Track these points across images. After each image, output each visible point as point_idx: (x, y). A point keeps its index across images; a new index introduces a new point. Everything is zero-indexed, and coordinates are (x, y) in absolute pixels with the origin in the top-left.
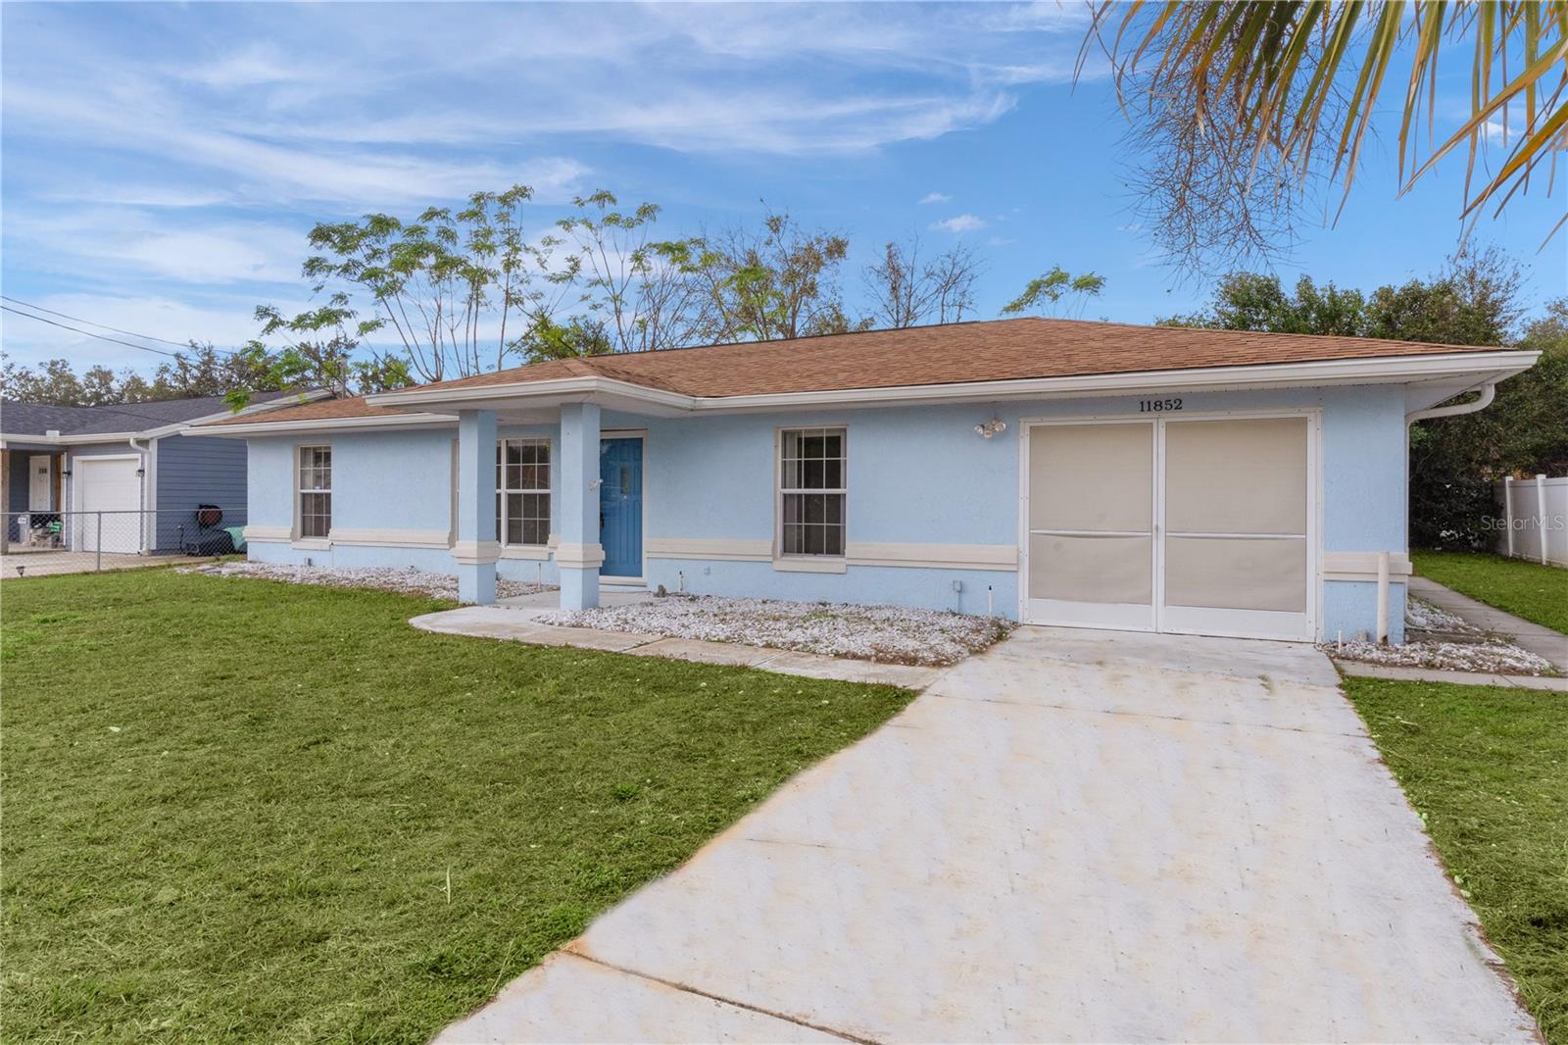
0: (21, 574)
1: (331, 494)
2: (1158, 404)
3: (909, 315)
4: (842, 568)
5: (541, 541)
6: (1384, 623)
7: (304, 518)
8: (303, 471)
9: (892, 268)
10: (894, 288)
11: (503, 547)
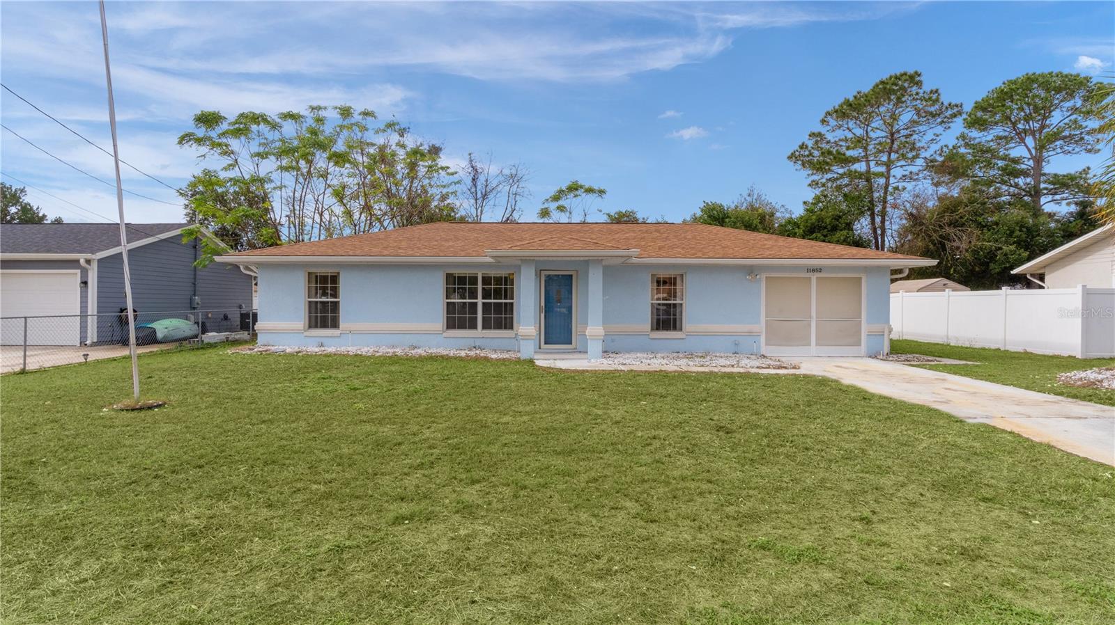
0: (86, 359)
1: (339, 302)
2: (813, 270)
3: (485, 197)
4: (684, 336)
5: (506, 328)
6: (886, 349)
7: (310, 317)
8: (309, 287)
9: (473, 167)
10: (474, 180)
11: (479, 331)
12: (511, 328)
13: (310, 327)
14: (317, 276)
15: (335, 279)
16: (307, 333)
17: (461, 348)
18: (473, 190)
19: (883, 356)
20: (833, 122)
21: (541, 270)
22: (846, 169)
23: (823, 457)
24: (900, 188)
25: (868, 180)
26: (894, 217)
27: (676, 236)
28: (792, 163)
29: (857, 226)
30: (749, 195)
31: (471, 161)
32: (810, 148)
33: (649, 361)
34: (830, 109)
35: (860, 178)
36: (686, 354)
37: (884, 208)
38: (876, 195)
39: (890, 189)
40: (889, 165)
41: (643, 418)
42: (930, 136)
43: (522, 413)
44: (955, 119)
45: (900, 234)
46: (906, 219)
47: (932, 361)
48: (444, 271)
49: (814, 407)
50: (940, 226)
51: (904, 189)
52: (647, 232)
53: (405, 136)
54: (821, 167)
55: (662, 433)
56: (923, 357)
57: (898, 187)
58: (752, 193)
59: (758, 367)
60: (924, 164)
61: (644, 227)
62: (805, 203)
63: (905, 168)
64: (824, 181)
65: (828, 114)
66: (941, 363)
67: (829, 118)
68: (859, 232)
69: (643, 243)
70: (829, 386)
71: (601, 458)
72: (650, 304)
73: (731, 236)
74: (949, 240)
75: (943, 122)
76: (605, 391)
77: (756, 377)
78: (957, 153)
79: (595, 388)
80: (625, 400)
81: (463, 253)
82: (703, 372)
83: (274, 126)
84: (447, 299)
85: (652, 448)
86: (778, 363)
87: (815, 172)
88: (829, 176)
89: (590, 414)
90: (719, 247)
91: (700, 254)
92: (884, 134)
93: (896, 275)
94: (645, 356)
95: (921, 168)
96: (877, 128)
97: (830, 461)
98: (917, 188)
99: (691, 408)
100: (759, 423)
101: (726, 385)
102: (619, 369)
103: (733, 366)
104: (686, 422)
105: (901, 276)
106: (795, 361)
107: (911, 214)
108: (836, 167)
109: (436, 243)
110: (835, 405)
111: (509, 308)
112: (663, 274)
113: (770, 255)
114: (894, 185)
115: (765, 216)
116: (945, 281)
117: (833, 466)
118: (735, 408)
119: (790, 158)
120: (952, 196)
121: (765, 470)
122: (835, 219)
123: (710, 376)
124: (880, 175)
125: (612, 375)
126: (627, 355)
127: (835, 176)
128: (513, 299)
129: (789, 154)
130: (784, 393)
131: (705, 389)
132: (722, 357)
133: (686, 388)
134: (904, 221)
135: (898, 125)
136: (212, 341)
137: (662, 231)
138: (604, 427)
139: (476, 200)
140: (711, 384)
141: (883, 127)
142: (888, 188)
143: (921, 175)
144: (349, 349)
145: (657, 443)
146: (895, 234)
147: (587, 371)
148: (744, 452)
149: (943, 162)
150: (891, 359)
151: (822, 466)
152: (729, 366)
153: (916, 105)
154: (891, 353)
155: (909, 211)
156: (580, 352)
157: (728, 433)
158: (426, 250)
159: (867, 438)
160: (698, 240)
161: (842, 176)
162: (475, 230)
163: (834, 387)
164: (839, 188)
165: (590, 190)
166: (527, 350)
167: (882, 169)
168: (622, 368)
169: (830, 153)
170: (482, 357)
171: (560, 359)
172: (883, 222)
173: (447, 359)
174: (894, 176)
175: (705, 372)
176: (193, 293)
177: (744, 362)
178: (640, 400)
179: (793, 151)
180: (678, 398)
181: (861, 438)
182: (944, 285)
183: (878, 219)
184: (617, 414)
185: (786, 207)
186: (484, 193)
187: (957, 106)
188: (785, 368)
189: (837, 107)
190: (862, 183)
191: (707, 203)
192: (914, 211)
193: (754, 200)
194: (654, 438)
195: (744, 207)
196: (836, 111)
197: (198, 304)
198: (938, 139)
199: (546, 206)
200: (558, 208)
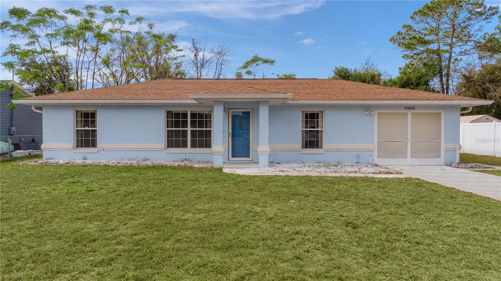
1: (96, 130)
2: (409, 108)
3: (202, 65)
4: (323, 152)
5: (206, 147)
6: (458, 160)
7: (77, 140)
8: (77, 120)
9: (195, 48)
10: (195, 55)
11: (189, 149)
12: (210, 147)
13: (78, 146)
14: (82, 113)
15: (93, 115)
16: (75, 151)
17: (176, 160)
18: (195, 62)
19: (456, 164)
20: (418, 18)
21: (229, 109)
22: (425, 48)
23: (432, 252)
24: (459, 59)
25: (439, 55)
26: (454, 77)
27: (318, 87)
28: (392, 44)
29: (431, 83)
30: (366, 64)
31: (194, 44)
32: (403, 34)
33: (300, 169)
34: (417, 10)
35: (434, 53)
36: (325, 163)
37: (448, 71)
38: (443, 64)
39: (452, 60)
40: (451, 46)
41: (290, 215)
42: (477, 27)
43: (201, 211)
44: (493, 17)
45: (457, 88)
46: (462, 78)
47: (488, 168)
48: (165, 110)
49: (417, 205)
50: (483, 83)
51: (461, 60)
52: (299, 84)
53: (153, 28)
54: (410, 47)
55: (303, 228)
56: (482, 165)
57: (457, 59)
58: (368, 63)
59: (373, 173)
60: (474, 45)
61: (298, 82)
62: (400, 69)
63: (461, 47)
64: (412, 54)
65: (415, 13)
66: (496, 169)
67: (415, 16)
68: (433, 86)
69: (297, 91)
70: (424, 187)
71: (252, 254)
72: (301, 132)
73: (354, 86)
74: (488, 91)
75: (486, 18)
76: (267, 192)
77: (372, 180)
78: (494, 38)
79: (260, 189)
80: (279, 199)
81: (177, 97)
82: (336, 177)
83: (62, 18)
84: (167, 128)
85: (294, 243)
86: (386, 170)
87: (406, 49)
88: (415, 52)
89: (251, 212)
90: (346, 93)
91: (334, 98)
92: (449, 26)
93: (464, 111)
94: (298, 165)
95: (472, 47)
96: (444, 23)
97: (439, 255)
98: (469, 59)
99: (327, 206)
100: (377, 219)
101: (352, 187)
102: (279, 175)
103: (356, 172)
104: (322, 218)
105: (467, 112)
106: (398, 169)
107: (464, 76)
108: (419, 47)
109: (161, 91)
110: (432, 202)
111: (208, 134)
112: (310, 111)
113: (381, 98)
114: (455, 58)
115: (375, 76)
116: (487, 116)
117: (443, 261)
118: (358, 205)
119: (390, 40)
120: (492, 65)
121: (386, 265)
122: (418, 79)
123: (340, 180)
124: (447, 51)
125: (273, 179)
126: (286, 165)
127: (418, 52)
128: (211, 128)
129: (390, 38)
130: (393, 193)
131: (337, 190)
132: (348, 166)
133: (324, 189)
134: (460, 80)
135: (457, 20)
136: (19, 156)
137: (309, 84)
138: (260, 223)
139: (197, 68)
140: (341, 186)
141: (449, 22)
142: (451, 59)
143: (471, 52)
144: (102, 161)
145: (299, 238)
146: (455, 88)
147: (257, 176)
148: (368, 247)
149: (486, 43)
150: (461, 166)
151: (433, 260)
152: (353, 172)
153: (469, 8)
154: (461, 163)
155: (464, 74)
156: (255, 162)
157: (354, 228)
158: (154, 96)
159: (463, 233)
160: (333, 89)
161: (423, 52)
162: (188, 83)
163: (428, 188)
164: (421, 59)
165: (266, 61)
166: (218, 162)
167: (447, 48)
168: (281, 174)
169: (415, 38)
170: (188, 166)
171: (240, 168)
172: (448, 80)
173: (165, 168)
174: (454, 52)
175: (337, 177)
176: (10, 125)
177: (364, 169)
178: (290, 199)
179: (393, 36)
180: (318, 197)
181: (459, 233)
182: (487, 119)
183: (444, 79)
184: (271, 211)
185: (387, 73)
186: (202, 64)
187: (494, 8)
188: (391, 173)
189: (421, 9)
190: (435, 56)
191: (338, 68)
192: (467, 74)
193: (369, 67)
194: (297, 233)
195: (363, 71)
196: (420, 11)
197: (14, 132)
198: (482, 29)
199: (240, 71)
200: (247, 73)
